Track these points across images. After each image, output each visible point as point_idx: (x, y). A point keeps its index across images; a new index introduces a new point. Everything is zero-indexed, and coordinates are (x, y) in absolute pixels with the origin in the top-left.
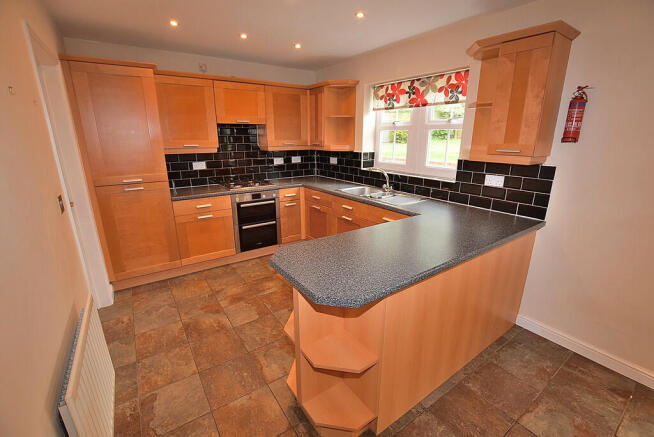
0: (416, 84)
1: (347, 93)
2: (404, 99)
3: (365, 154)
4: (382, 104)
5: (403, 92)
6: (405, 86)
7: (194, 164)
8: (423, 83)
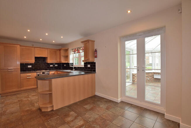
0: (78, 49)
1: (67, 50)
2: (77, 51)
3: (71, 63)
4: (73, 53)
5: (76, 50)
6: (77, 49)
7: (28, 66)
8: (79, 49)
